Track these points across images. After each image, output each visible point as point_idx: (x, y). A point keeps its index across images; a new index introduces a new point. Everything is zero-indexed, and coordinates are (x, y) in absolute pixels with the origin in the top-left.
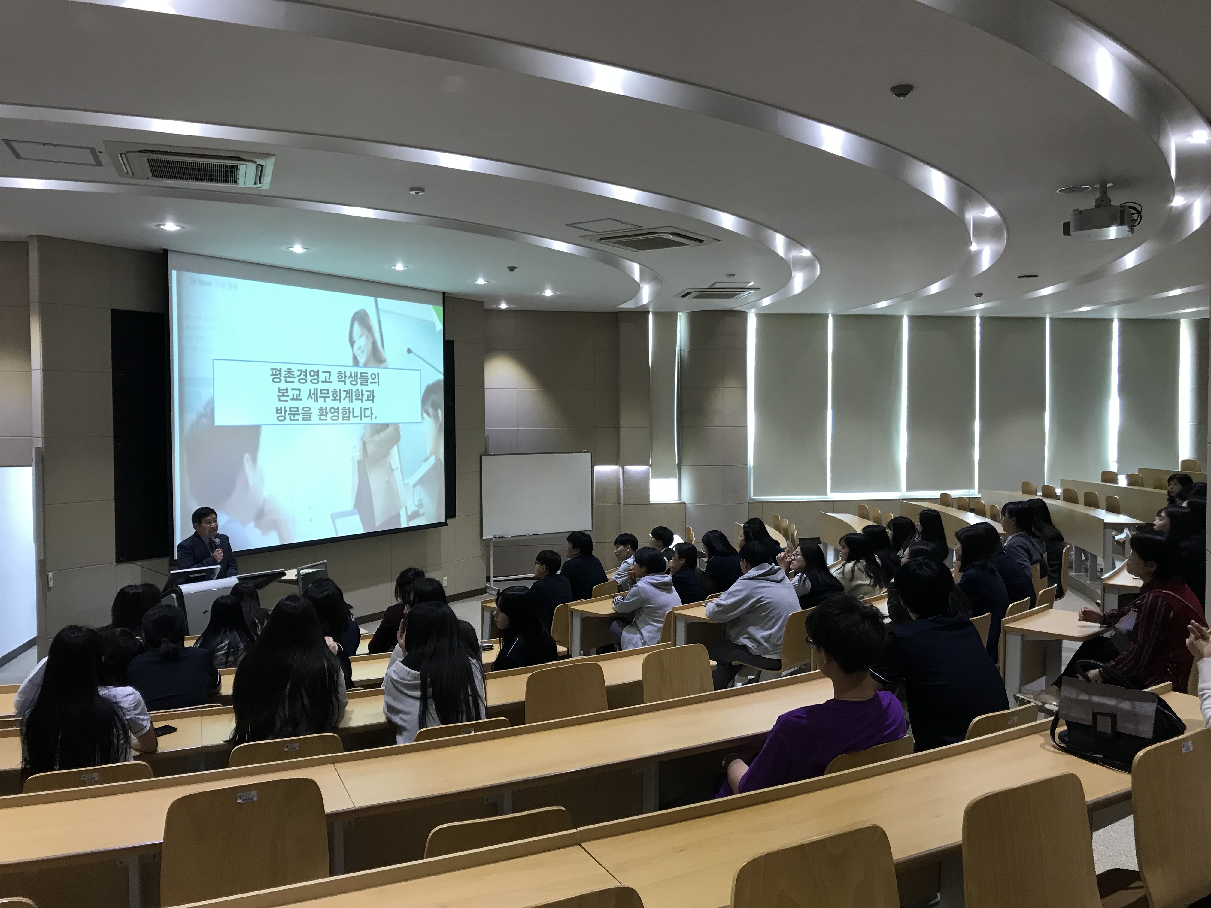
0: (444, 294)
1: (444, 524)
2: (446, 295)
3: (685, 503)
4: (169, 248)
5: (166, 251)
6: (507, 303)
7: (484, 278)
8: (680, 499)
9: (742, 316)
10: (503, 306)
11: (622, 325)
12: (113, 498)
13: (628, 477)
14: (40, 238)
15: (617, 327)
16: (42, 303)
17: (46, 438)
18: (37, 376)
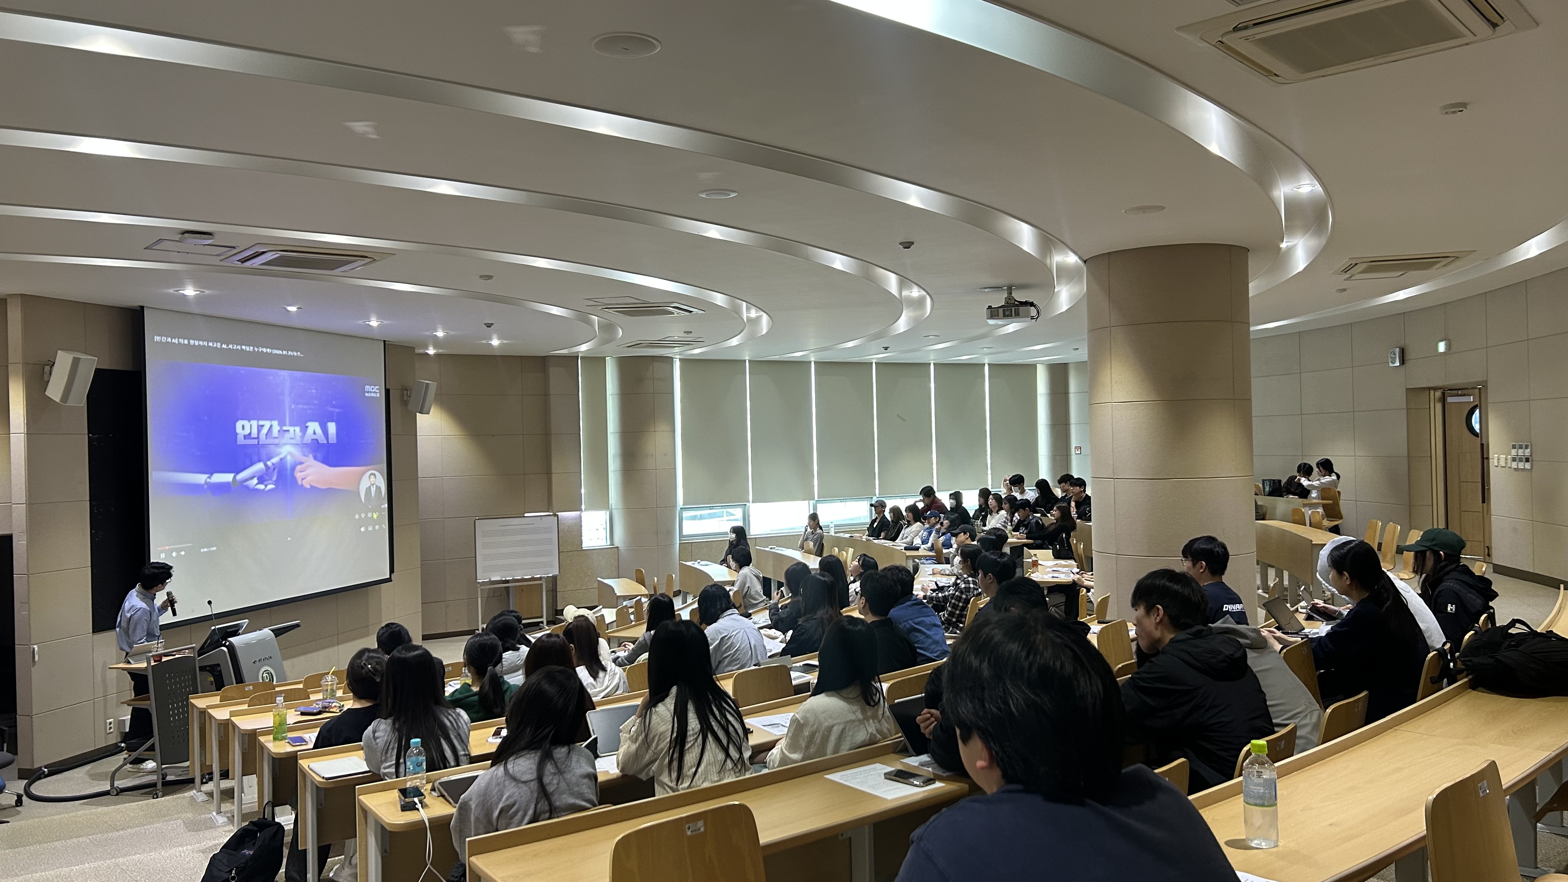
0: (384, 341)
1: (389, 580)
2: (386, 342)
3: (618, 547)
4: (145, 305)
5: (142, 308)
6: (435, 348)
7: (443, 330)
8: (612, 543)
9: (669, 360)
10: (431, 351)
11: (552, 370)
12: (90, 565)
13: (561, 523)
14: (23, 297)
15: (545, 371)
16: (26, 364)
17: (29, 504)
18: (18, 439)
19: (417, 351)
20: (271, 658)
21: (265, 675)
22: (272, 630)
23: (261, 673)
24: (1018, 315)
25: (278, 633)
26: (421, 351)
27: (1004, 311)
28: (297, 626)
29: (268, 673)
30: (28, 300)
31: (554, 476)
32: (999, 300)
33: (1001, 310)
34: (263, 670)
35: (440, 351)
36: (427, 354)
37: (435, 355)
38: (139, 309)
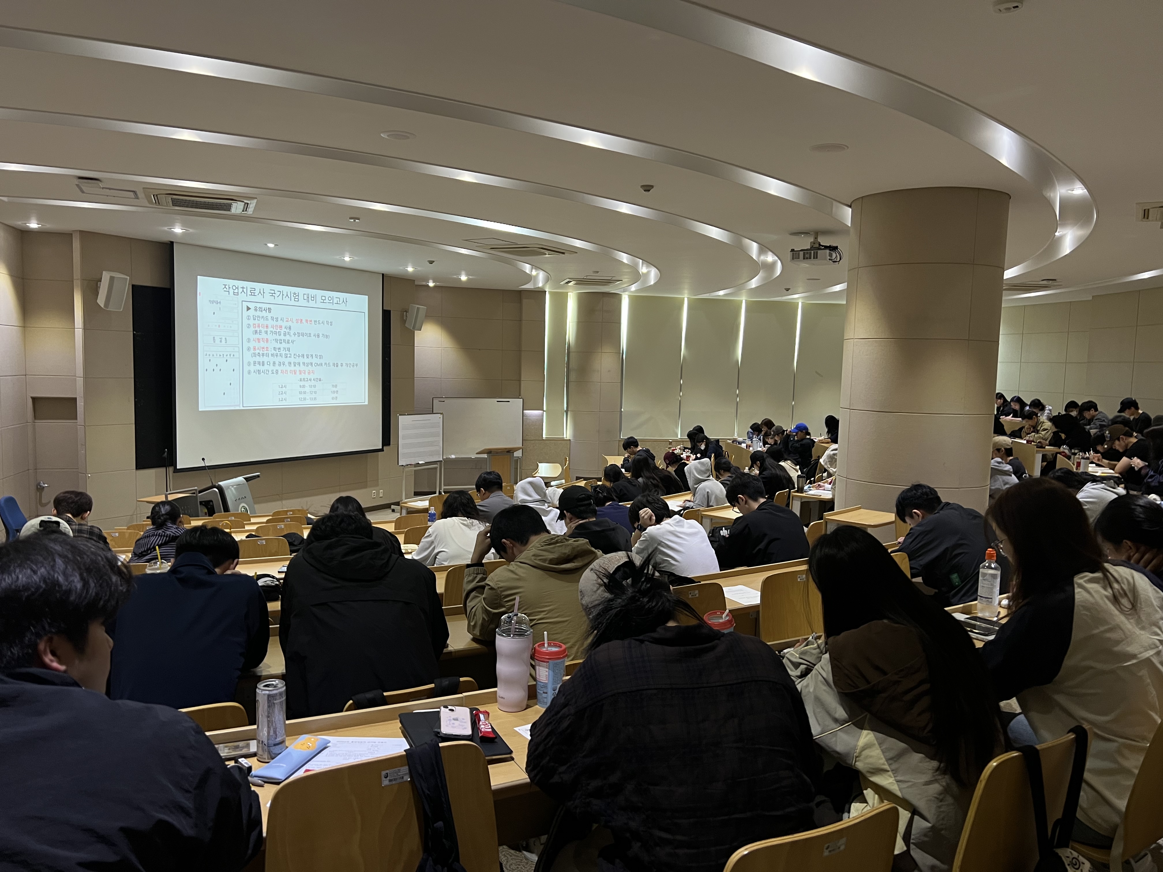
0: (382, 274)
1: (382, 450)
2: (384, 275)
3: (570, 440)
4: (175, 242)
5: (173, 244)
6: (434, 282)
7: (413, 266)
8: (566, 436)
9: (617, 297)
10: (431, 284)
11: (525, 301)
12: (134, 423)
13: (526, 418)
14: (81, 232)
15: (520, 302)
16: (83, 280)
17: (86, 377)
18: (79, 333)
19: (416, 283)
20: (245, 497)
21: (243, 509)
22: (245, 478)
23: (240, 508)
24: (817, 258)
25: (247, 479)
26: (424, 283)
27: (804, 253)
28: (258, 476)
29: (244, 508)
30: (84, 234)
31: (523, 383)
32: (805, 243)
33: (801, 253)
34: (241, 506)
35: (438, 284)
36: (428, 286)
37: (435, 287)
38: (170, 243)
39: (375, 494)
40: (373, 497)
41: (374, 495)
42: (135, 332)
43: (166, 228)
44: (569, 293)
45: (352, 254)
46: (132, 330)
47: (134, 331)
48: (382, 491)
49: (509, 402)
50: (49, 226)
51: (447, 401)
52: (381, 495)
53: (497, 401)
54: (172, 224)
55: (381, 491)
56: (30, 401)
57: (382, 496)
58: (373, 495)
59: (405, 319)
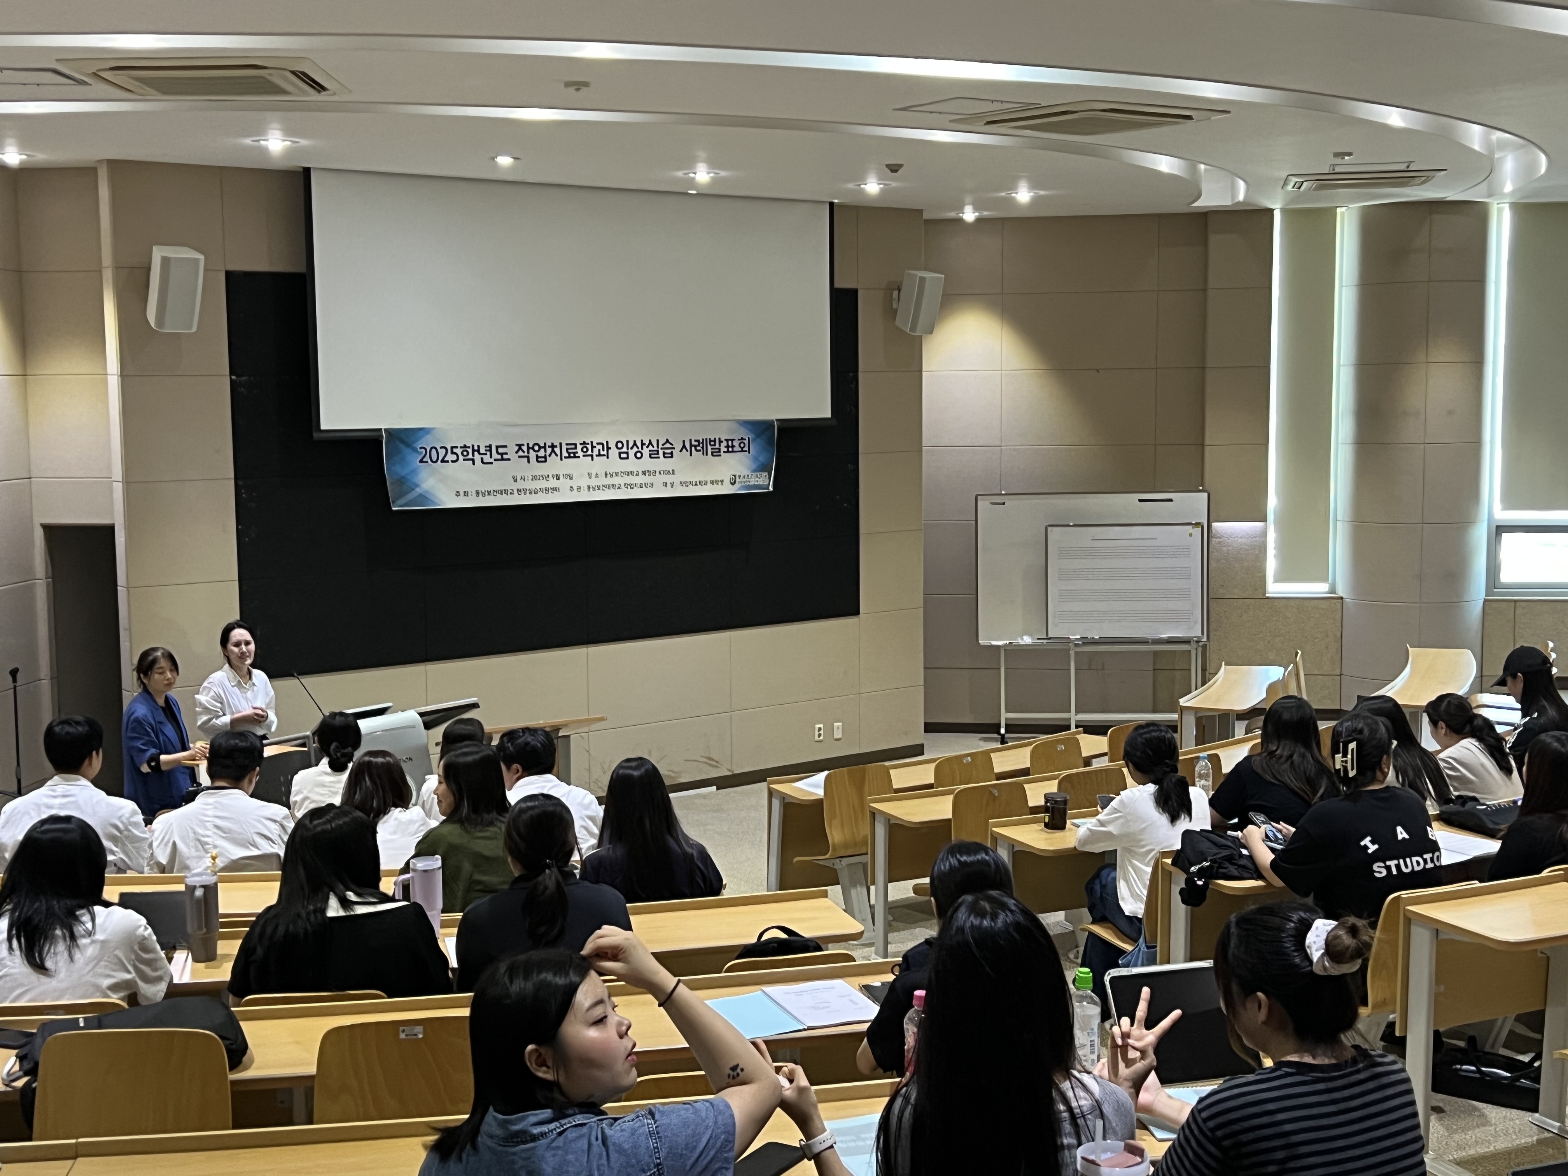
0: (831, 204)
2: (835, 205)
3: (1342, 598)
4: (311, 166)
5: (307, 171)
8: (1333, 589)
10: (969, 215)
11: (1214, 239)
12: (237, 578)
13: (1220, 543)
14: (112, 164)
15: (1205, 242)
16: (117, 268)
17: (127, 482)
18: (114, 383)
19: (926, 216)
22: (420, 714)
26: (952, 215)
30: (115, 167)
31: (1207, 449)
36: (960, 221)
37: (978, 220)
38: (299, 173)
39: (821, 732)
40: (817, 738)
41: (820, 735)
42: (233, 377)
43: (248, 141)
44: (1338, 210)
45: (712, 164)
46: (228, 373)
47: (231, 374)
48: (840, 724)
49: (1171, 500)
50: (41, 157)
51: (1011, 502)
52: (838, 734)
53: (1140, 501)
54: (260, 131)
55: (836, 724)
56: (39, 534)
57: (839, 736)
58: (817, 733)
59: (895, 306)
